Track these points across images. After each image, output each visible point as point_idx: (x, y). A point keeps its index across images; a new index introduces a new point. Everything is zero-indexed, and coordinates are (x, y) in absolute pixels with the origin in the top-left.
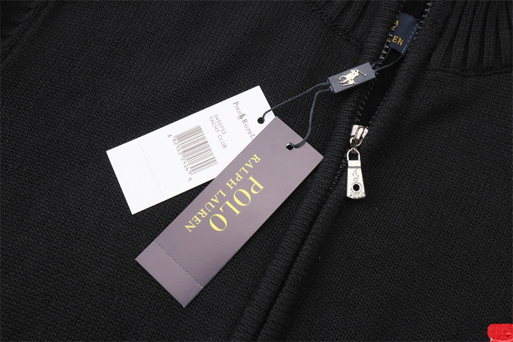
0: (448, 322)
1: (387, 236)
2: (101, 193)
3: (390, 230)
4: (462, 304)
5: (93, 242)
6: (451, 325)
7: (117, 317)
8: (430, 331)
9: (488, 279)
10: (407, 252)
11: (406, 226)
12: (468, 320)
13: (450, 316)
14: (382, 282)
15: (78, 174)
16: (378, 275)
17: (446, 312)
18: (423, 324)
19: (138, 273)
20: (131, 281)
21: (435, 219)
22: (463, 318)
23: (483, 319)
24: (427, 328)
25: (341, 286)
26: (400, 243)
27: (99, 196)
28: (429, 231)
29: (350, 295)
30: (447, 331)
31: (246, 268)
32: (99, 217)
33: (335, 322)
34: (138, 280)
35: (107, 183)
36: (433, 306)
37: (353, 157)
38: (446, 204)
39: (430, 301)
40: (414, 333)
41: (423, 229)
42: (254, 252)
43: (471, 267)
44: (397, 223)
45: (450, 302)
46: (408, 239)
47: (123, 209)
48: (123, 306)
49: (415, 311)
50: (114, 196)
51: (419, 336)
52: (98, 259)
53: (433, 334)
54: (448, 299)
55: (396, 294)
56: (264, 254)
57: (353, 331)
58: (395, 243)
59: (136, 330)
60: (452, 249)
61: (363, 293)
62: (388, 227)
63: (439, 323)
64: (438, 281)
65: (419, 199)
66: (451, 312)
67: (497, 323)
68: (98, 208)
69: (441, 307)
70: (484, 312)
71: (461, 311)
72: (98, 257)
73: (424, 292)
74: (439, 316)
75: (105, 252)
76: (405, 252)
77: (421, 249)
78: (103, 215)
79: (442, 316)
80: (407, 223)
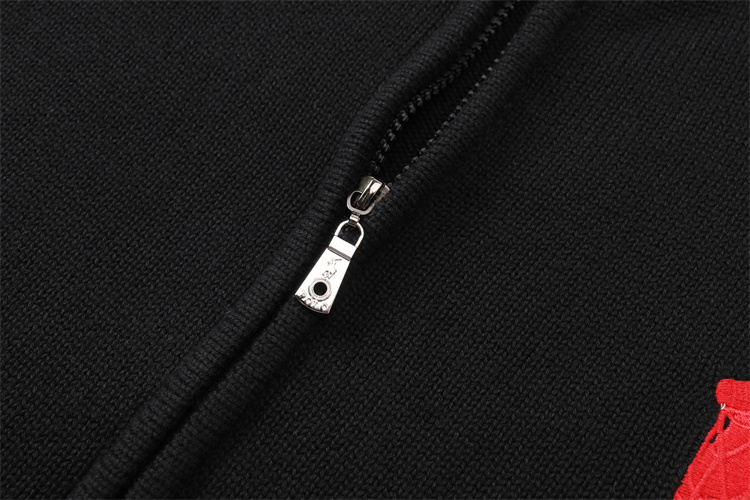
0: (633, 370)
1: (533, 215)
2: (45, 53)
3: (541, 205)
4: (665, 342)
5: (14, 129)
6: (640, 376)
7: (20, 262)
8: (596, 382)
9: (723, 302)
10: (567, 244)
11: (574, 200)
12: (675, 370)
13: (638, 360)
14: (511, 290)
15: (17, 15)
16: (503, 277)
17: (632, 353)
18: (584, 369)
19: (74, 199)
20: (59, 209)
21: (633, 192)
22: (665, 365)
23: (706, 369)
24: (590, 376)
25: (426, 286)
26: (556, 228)
27: (41, 58)
28: (617, 213)
29: (442, 303)
30: (629, 384)
31: (259, 230)
32: (34, 91)
33: (407, 345)
34: (71, 210)
35: (59, 38)
36: (607, 340)
37: (350, 235)
38: (660, 168)
39: (602, 332)
40: (565, 383)
41: (607, 209)
42: (277, 206)
43: (691, 279)
44: (558, 194)
45: (641, 336)
46: (574, 224)
47: (75, 86)
48: (35, 245)
49: (570, 344)
50: (66, 61)
51: (574, 389)
52: (17, 160)
53: (602, 388)
54: (638, 330)
55: (535, 312)
56: (295, 212)
57: (440, 364)
58: (546, 227)
59: (44, 292)
60: (657, 246)
61: (469, 304)
62: (539, 199)
63: (615, 371)
64: (622, 299)
65: (608, 155)
66: (643, 354)
67: (736, 378)
68: (36, 77)
69: (623, 343)
70: (709, 358)
71: (661, 353)
72: (18, 155)
73: (592, 316)
74: (617, 359)
75: (30, 150)
76: (564, 245)
77: (596, 243)
78: (40, 90)
79: (623, 360)
80: (578, 195)
